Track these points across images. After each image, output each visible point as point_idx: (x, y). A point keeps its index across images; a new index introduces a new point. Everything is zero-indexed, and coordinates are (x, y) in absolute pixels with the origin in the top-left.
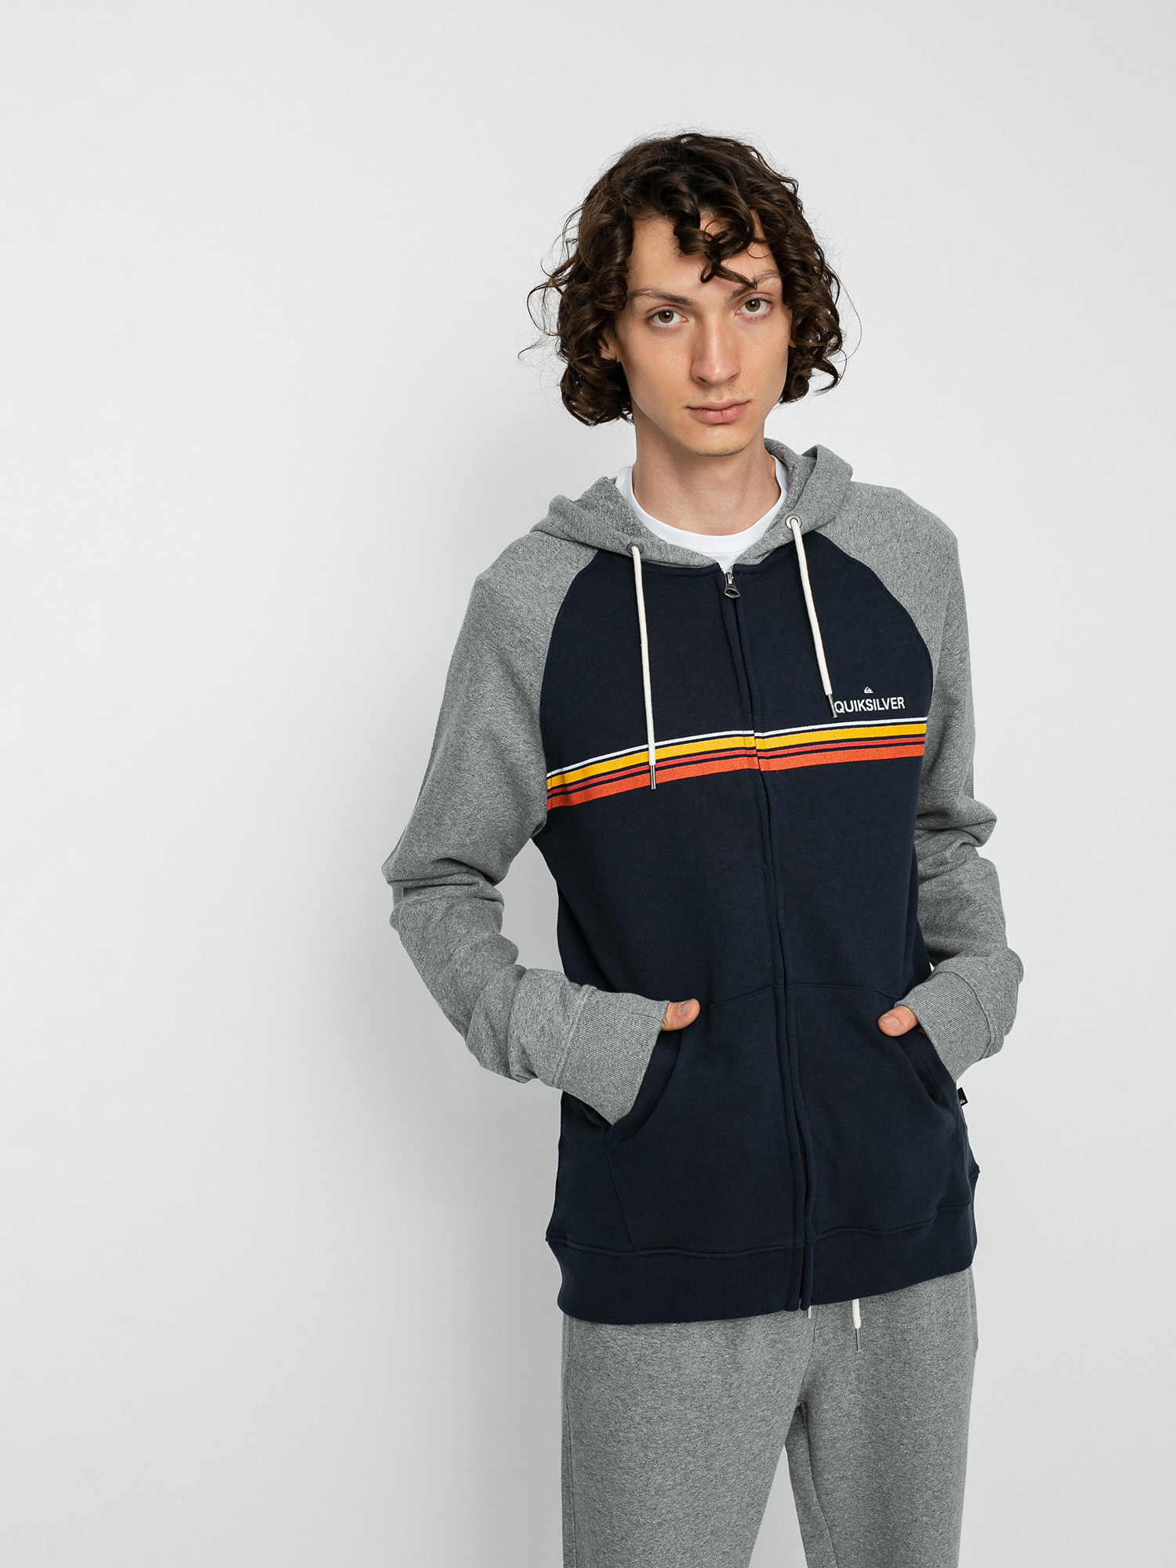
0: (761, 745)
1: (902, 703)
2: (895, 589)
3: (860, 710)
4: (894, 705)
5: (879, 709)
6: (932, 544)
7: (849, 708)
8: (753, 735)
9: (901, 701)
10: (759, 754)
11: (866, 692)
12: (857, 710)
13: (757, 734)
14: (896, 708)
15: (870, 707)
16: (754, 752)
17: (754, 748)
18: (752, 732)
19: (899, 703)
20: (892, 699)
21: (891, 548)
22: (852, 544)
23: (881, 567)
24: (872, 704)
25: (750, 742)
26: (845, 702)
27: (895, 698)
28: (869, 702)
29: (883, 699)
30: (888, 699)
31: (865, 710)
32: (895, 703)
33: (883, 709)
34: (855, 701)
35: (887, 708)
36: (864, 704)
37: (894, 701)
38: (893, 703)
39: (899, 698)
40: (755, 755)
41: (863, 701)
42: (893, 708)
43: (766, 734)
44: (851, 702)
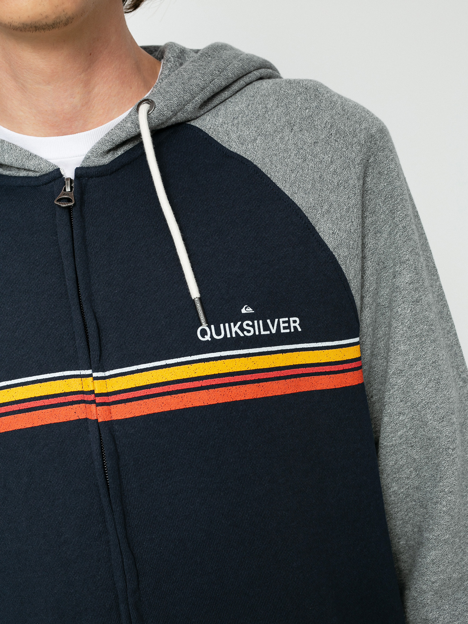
0: (100, 387)
1: (297, 325)
2: (288, 186)
3: (234, 335)
4: (285, 328)
5: (263, 333)
6: (333, 132)
7: (218, 333)
8: (90, 375)
9: (295, 323)
10: (98, 400)
11: (243, 311)
12: (229, 336)
13: (95, 375)
14: (288, 331)
15: (249, 331)
16: (92, 397)
17: (92, 392)
18: (89, 372)
19: (292, 325)
20: (281, 320)
21: (282, 138)
22: (234, 136)
23: (267, 160)
24: (253, 326)
25: (88, 385)
26: (213, 327)
27: (287, 319)
28: (248, 325)
29: (268, 321)
30: (276, 320)
31: (242, 335)
32: (287, 325)
33: (268, 332)
34: (227, 325)
35: (274, 331)
36: (241, 328)
37: (284, 322)
38: (282, 325)
39: (292, 319)
40: (93, 402)
41: (239, 323)
42: (282, 331)
43: (108, 373)
44: (222, 325)
